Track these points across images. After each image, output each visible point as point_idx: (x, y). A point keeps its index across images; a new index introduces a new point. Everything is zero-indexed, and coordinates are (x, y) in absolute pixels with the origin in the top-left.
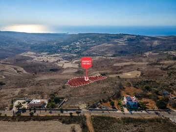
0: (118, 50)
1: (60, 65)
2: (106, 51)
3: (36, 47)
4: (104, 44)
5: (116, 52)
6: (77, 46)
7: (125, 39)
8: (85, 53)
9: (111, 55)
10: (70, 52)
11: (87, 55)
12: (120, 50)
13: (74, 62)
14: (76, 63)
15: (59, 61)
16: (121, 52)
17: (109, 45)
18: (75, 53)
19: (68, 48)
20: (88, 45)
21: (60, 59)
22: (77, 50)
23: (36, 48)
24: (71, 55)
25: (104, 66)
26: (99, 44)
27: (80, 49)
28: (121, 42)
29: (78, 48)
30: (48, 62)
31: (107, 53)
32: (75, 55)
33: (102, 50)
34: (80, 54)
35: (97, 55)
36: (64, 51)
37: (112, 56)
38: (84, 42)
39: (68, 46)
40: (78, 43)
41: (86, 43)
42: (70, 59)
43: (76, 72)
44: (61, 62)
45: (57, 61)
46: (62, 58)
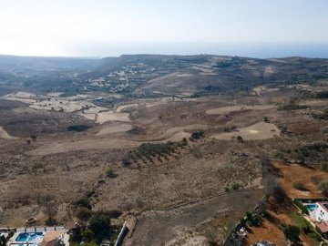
0: (203, 85)
1: (89, 116)
2: (180, 87)
3: (35, 82)
4: (174, 74)
5: (199, 88)
6: (121, 79)
7: (212, 64)
8: (138, 91)
9: (189, 95)
10: (107, 90)
11: (142, 96)
12: (206, 85)
13: (118, 110)
14: (123, 111)
15: (87, 108)
16: (209, 88)
17: (183, 75)
18: (118, 92)
19: (103, 83)
20: (143, 76)
21: (89, 104)
22: (122, 86)
23: (35, 85)
24: (111, 96)
25: (186, 116)
26: (164, 74)
27: (127, 85)
28: (206, 70)
29: (124, 82)
30: (62, 111)
31: (180, 90)
32: (118, 96)
33: (172, 85)
34: (128, 95)
35: (162, 96)
36: (96, 89)
37: (192, 97)
38: (134, 70)
39: (102, 79)
40: (122, 73)
41: (139, 73)
42: (109, 104)
43: (130, 132)
44: (91, 110)
45: (83, 109)
46: (93, 102)
